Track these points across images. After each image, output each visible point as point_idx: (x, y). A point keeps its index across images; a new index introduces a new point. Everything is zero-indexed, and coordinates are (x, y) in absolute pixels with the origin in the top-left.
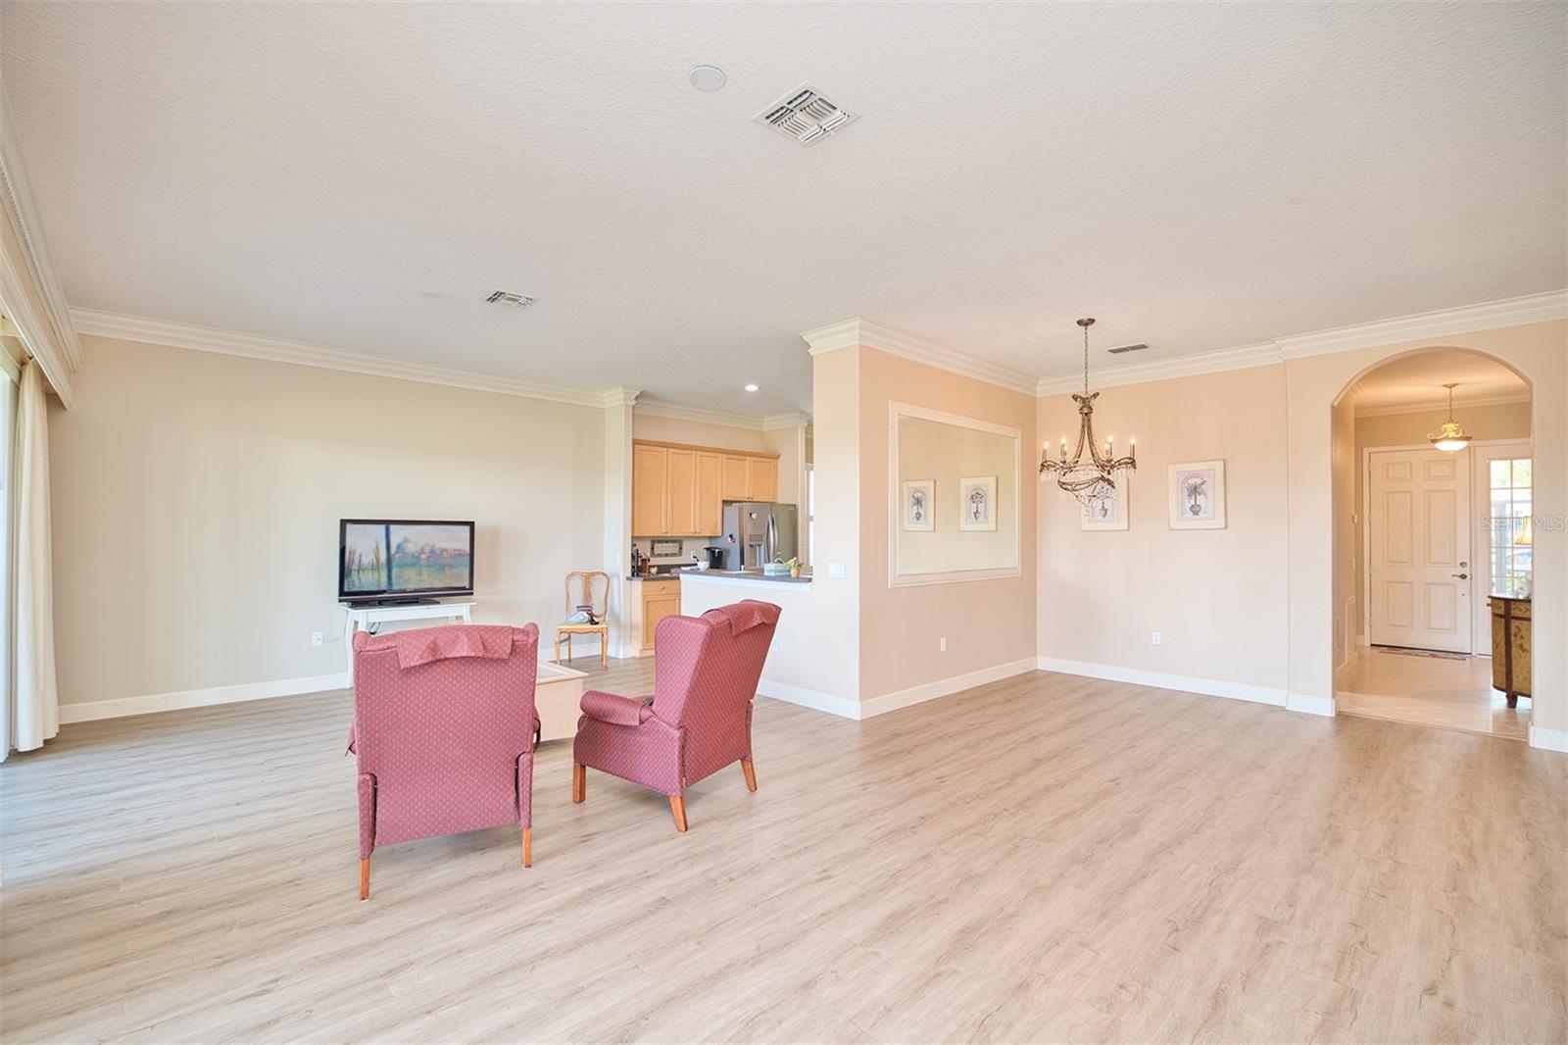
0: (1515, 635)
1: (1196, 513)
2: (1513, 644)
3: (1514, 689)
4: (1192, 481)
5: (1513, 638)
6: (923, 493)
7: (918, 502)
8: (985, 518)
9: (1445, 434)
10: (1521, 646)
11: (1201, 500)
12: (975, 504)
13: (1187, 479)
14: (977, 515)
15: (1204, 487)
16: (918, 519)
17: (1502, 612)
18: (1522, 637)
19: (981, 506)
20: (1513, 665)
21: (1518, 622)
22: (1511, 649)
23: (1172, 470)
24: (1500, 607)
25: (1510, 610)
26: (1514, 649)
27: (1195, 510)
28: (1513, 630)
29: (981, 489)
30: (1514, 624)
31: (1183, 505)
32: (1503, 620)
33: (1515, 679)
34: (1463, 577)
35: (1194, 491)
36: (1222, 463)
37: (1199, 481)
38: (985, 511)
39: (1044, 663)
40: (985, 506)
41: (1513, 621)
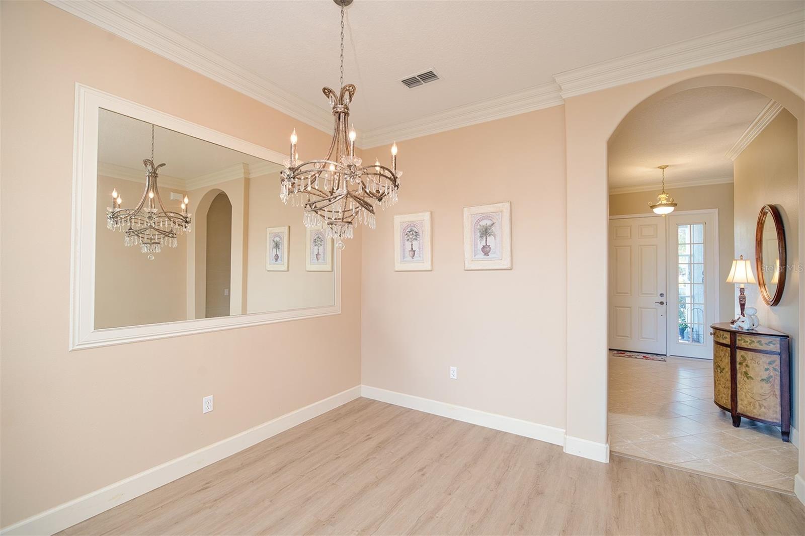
0: (740, 364)
1: (486, 254)
2: (738, 371)
3: (739, 411)
4: (483, 223)
5: (738, 366)
6: (280, 237)
7: (277, 246)
8: (324, 260)
9: (660, 202)
10: (746, 373)
11: (491, 240)
12: (316, 247)
13: (479, 220)
14: (319, 256)
15: (493, 228)
16: (276, 260)
17: (727, 341)
18: (747, 366)
19: (321, 248)
20: (738, 389)
21: (743, 353)
22: (736, 375)
23: (466, 212)
24: (726, 338)
25: (735, 341)
26: (739, 375)
27: (486, 250)
28: (738, 359)
29: (321, 233)
30: (739, 354)
31: (476, 245)
32: (729, 349)
33: (739, 402)
34: (662, 303)
35: (485, 232)
36: (508, 204)
37: (489, 223)
38: (324, 253)
39: (367, 392)
40: (324, 249)
41: (738, 351)
